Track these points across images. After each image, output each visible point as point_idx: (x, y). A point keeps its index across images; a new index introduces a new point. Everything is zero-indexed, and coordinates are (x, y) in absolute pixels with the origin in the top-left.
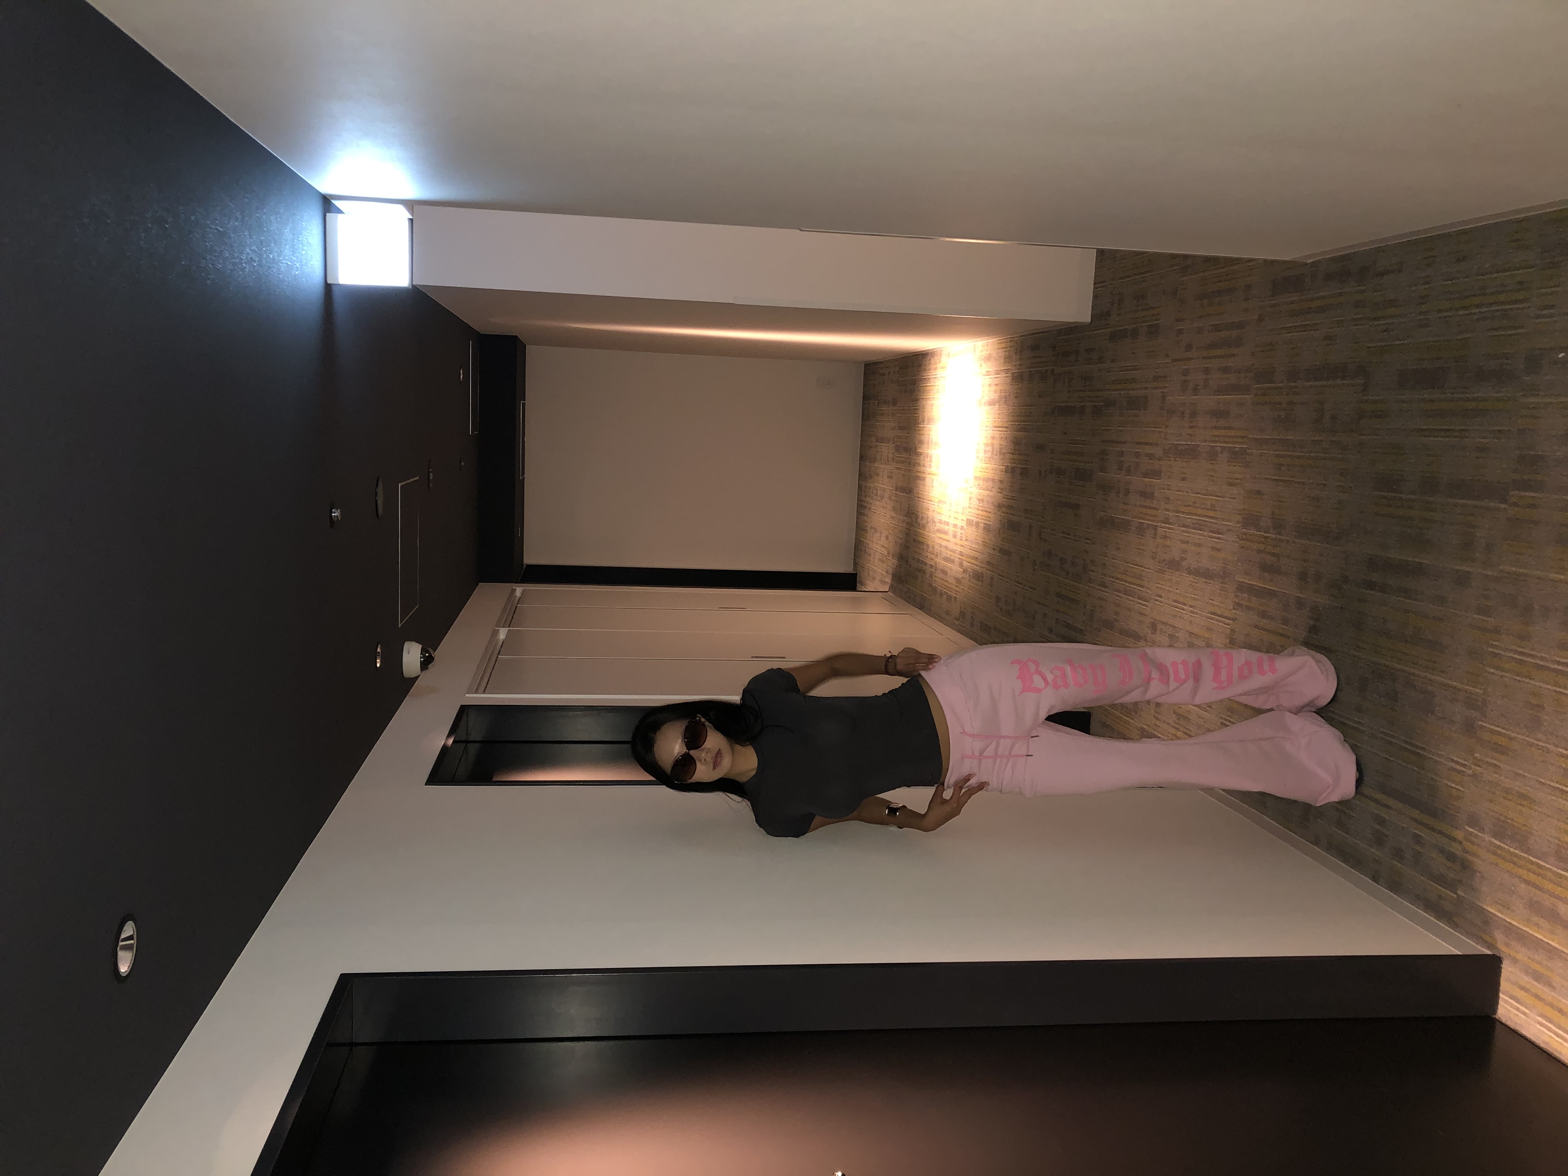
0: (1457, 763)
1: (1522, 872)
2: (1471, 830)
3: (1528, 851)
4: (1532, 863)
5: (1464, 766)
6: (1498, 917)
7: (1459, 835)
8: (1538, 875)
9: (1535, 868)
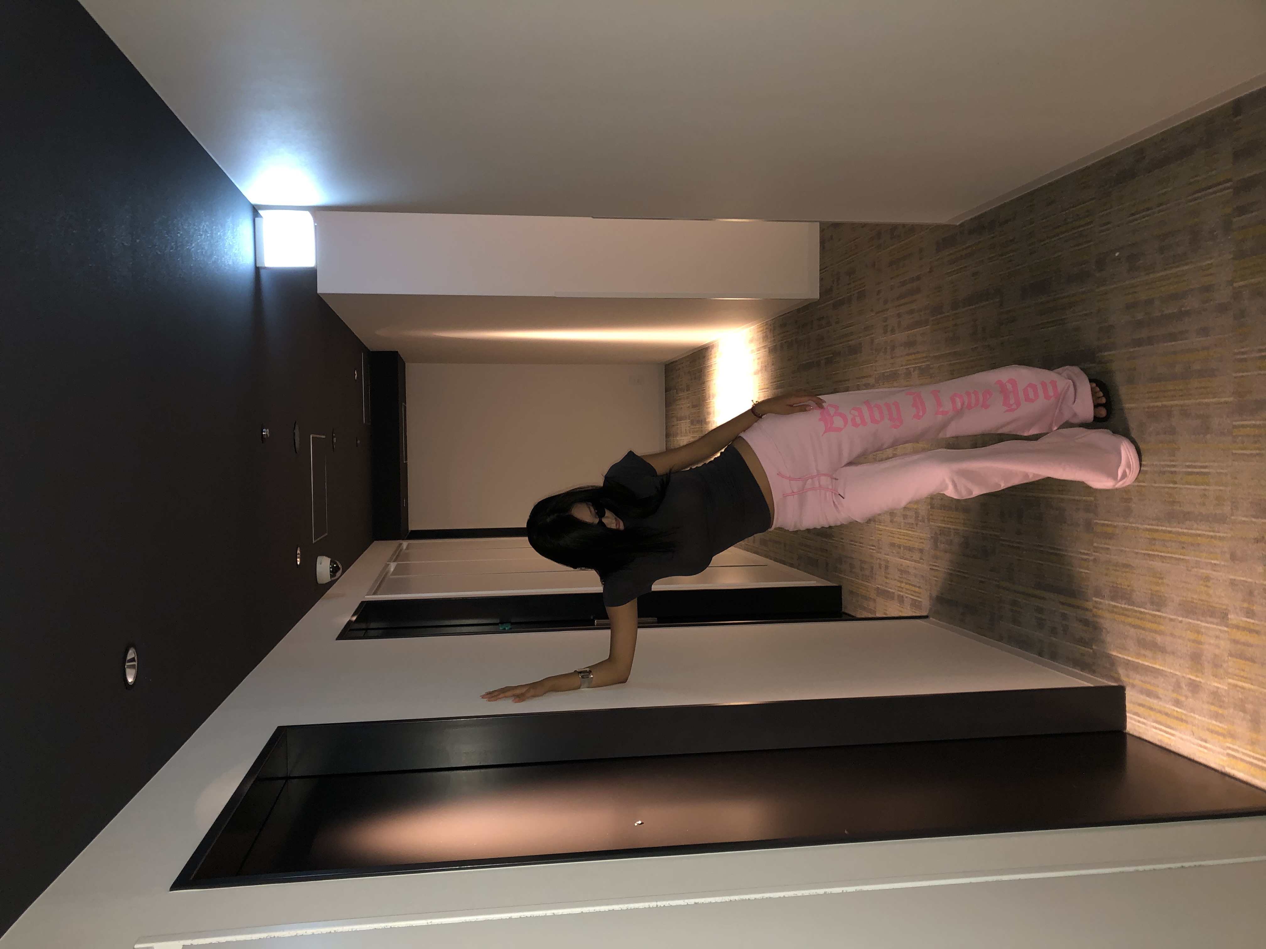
0: (1084, 554)
1: (1130, 620)
2: (1097, 599)
3: (1133, 604)
4: (1136, 611)
5: (1087, 554)
6: (1120, 657)
7: (1089, 605)
8: (1141, 619)
9: (1138, 614)
